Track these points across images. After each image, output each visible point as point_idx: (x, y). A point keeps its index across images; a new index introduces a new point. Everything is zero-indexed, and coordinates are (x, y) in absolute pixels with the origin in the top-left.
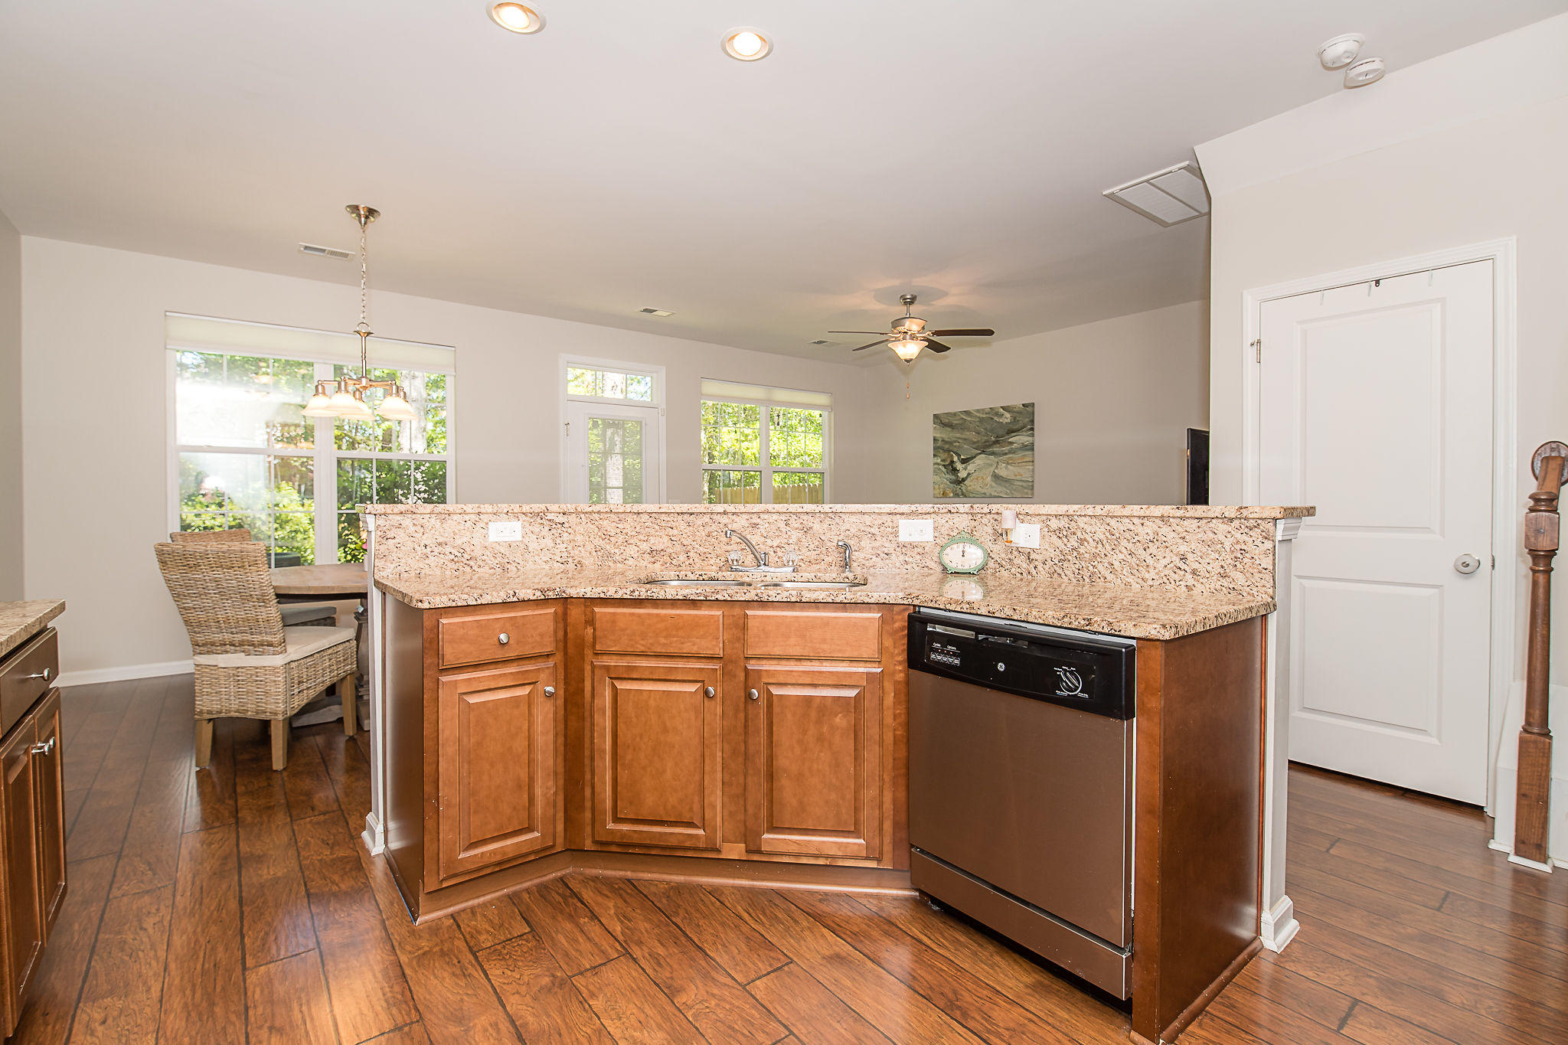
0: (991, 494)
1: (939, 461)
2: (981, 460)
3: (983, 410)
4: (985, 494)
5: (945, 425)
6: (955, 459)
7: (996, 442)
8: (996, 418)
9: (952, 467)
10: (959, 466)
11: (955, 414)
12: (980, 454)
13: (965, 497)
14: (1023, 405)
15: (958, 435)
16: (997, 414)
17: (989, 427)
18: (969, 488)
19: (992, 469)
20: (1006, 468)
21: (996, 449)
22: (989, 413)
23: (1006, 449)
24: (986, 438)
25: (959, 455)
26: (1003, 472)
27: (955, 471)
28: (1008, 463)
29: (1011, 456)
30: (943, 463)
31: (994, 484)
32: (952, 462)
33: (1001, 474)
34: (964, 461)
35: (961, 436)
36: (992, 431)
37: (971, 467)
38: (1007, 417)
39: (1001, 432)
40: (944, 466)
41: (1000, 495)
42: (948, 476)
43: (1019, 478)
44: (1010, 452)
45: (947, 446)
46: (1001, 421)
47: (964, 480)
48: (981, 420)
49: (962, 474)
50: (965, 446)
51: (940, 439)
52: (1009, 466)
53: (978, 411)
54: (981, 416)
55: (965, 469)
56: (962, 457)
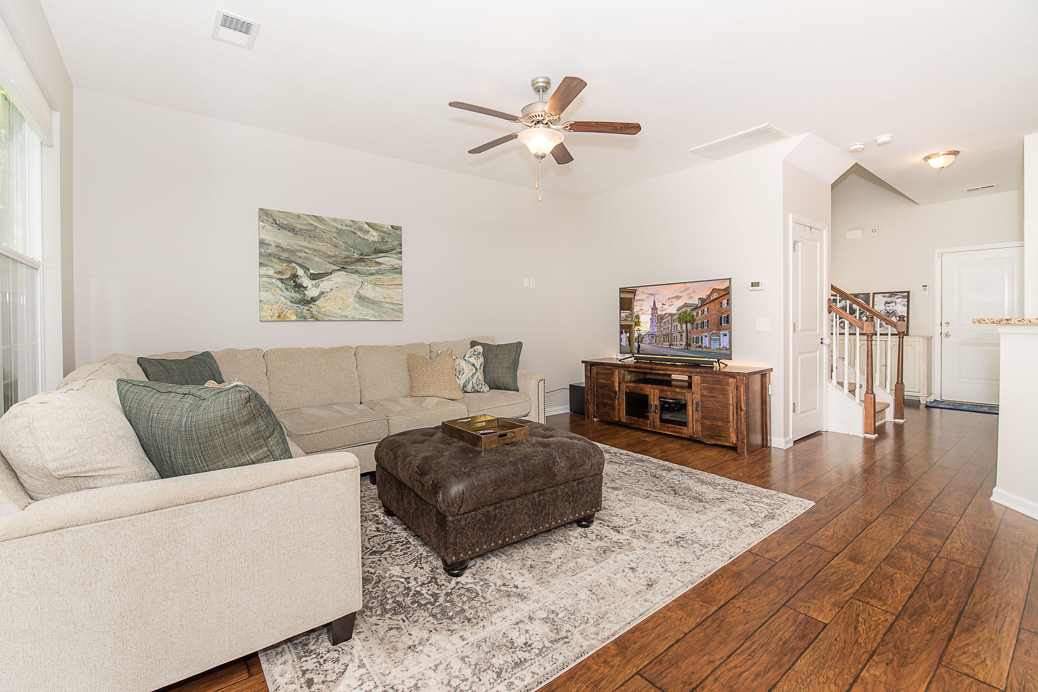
0: (354, 317)
1: (271, 272)
2: (339, 278)
3: (342, 221)
4: (346, 316)
5: (281, 227)
6: (300, 272)
7: (360, 260)
8: (359, 233)
9: (295, 282)
10: (305, 281)
11: (299, 217)
12: (339, 270)
13: (317, 320)
14: (392, 227)
15: (305, 244)
16: (361, 229)
17: (350, 242)
18: (323, 310)
19: (355, 289)
20: (373, 289)
21: (360, 267)
22: (351, 226)
23: (373, 269)
24: (346, 253)
25: (306, 269)
26: (369, 292)
27: (299, 287)
28: (376, 284)
29: (379, 277)
30: (279, 276)
31: (358, 306)
32: (295, 276)
33: (367, 295)
34: (314, 277)
35: (310, 246)
36: (354, 247)
37: (325, 284)
38: (374, 236)
39: (366, 250)
40: (281, 280)
41: (367, 318)
42: (287, 293)
43: (388, 300)
44: (377, 273)
45: (285, 255)
46: (366, 237)
47: (313, 300)
48: (340, 232)
49: (312, 292)
50: (316, 259)
51: (273, 244)
52: (377, 288)
53: (335, 220)
54: (340, 227)
55: (317, 286)
56: (311, 271)
